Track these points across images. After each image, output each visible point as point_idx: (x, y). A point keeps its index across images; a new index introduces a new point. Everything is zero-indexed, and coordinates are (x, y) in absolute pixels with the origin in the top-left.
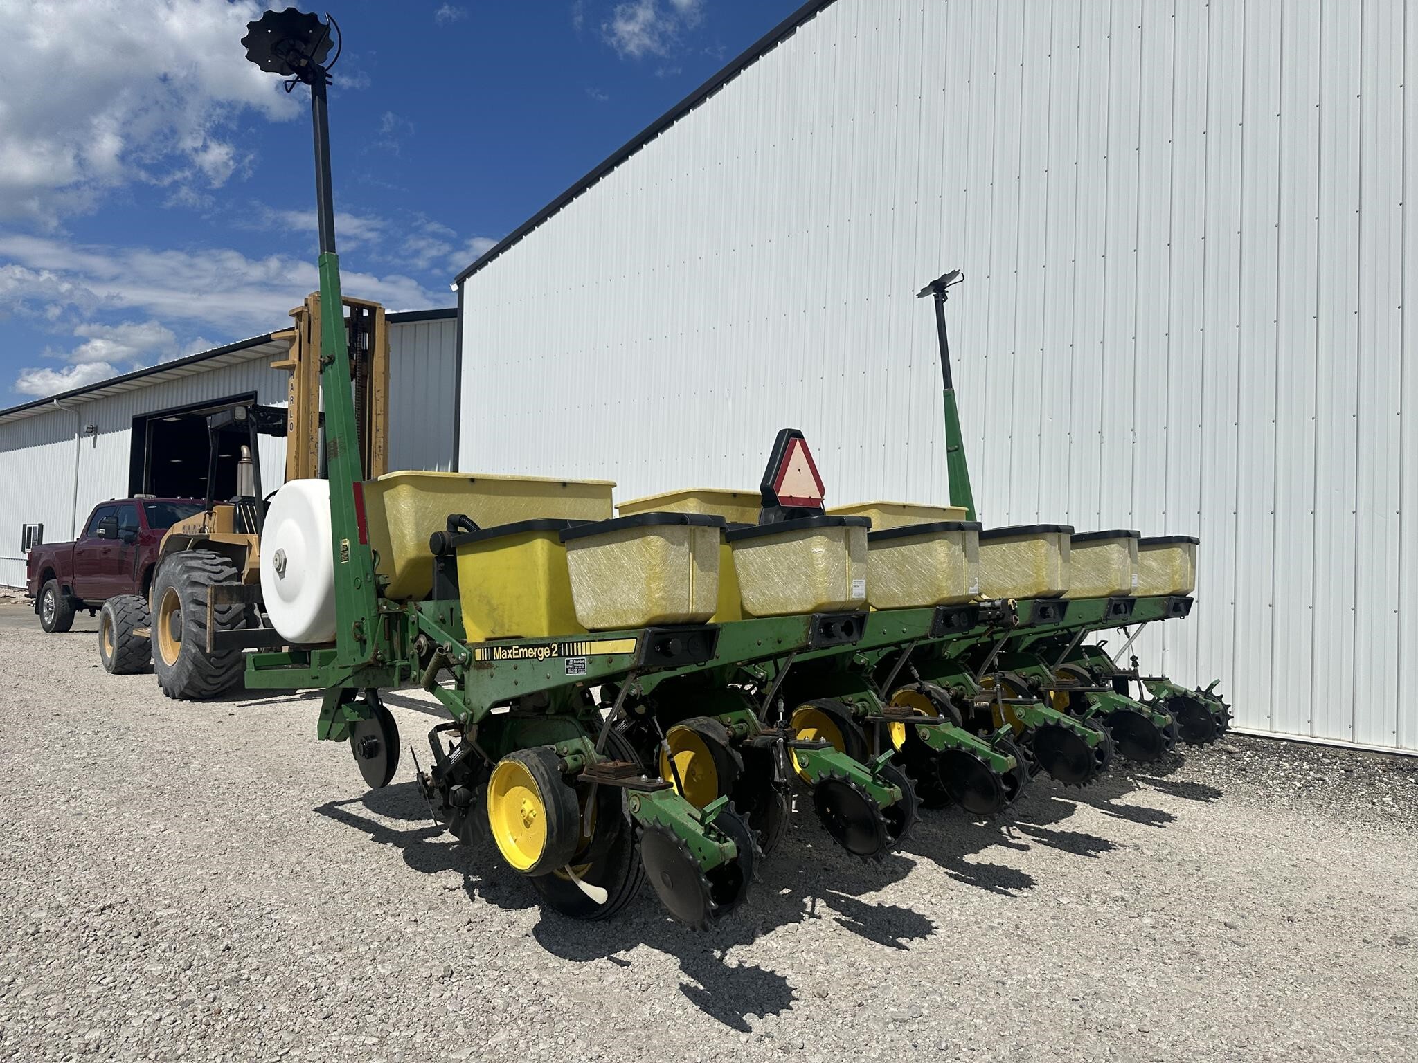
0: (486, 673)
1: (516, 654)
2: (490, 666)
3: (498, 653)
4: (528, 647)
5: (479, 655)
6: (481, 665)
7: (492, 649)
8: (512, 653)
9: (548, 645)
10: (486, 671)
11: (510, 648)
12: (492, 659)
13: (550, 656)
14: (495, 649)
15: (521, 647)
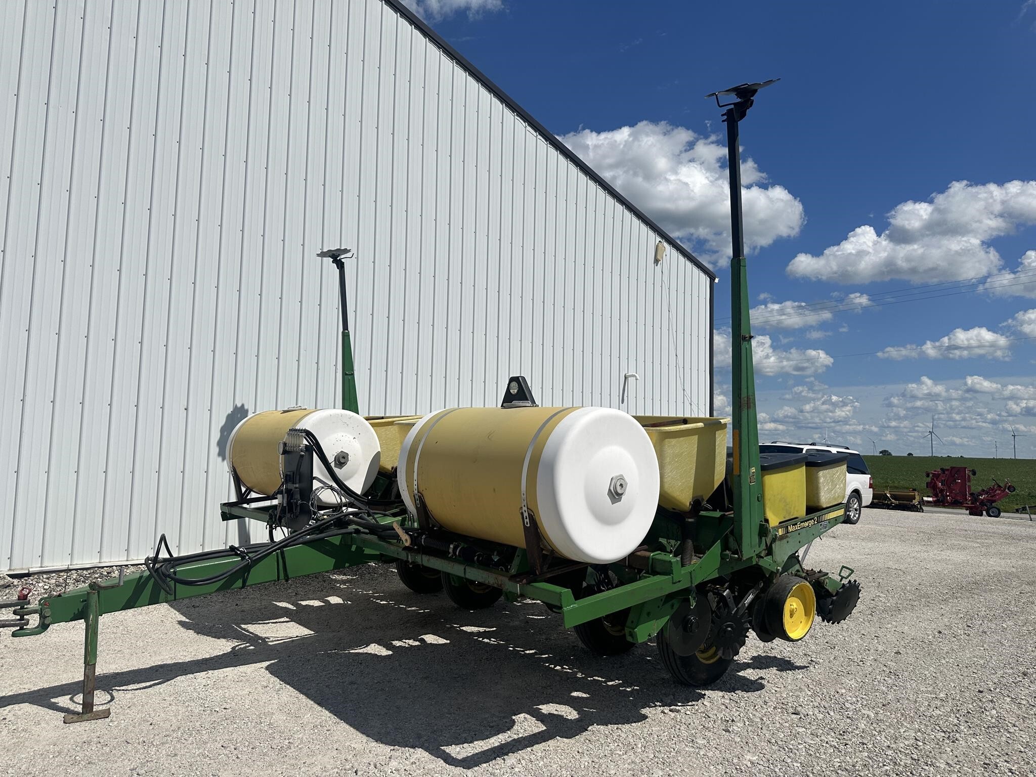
0: (785, 541)
1: (799, 527)
2: (787, 537)
3: (790, 529)
4: (804, 522)
5: (781, 532)
6: (782, 538)
7: (787, 527)
8: (797, 527)
9: (813, 519)
10: (785, 540)
11: (796, 524)
12: (788, 533)
13: (814, 524)
14: (789, 527)
15: (802, 522)
